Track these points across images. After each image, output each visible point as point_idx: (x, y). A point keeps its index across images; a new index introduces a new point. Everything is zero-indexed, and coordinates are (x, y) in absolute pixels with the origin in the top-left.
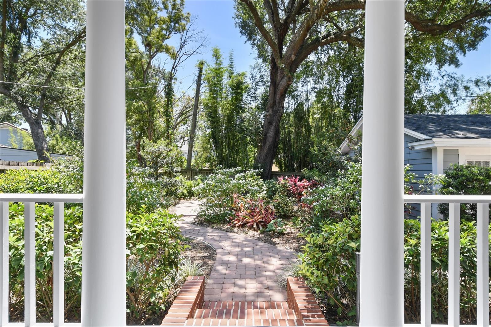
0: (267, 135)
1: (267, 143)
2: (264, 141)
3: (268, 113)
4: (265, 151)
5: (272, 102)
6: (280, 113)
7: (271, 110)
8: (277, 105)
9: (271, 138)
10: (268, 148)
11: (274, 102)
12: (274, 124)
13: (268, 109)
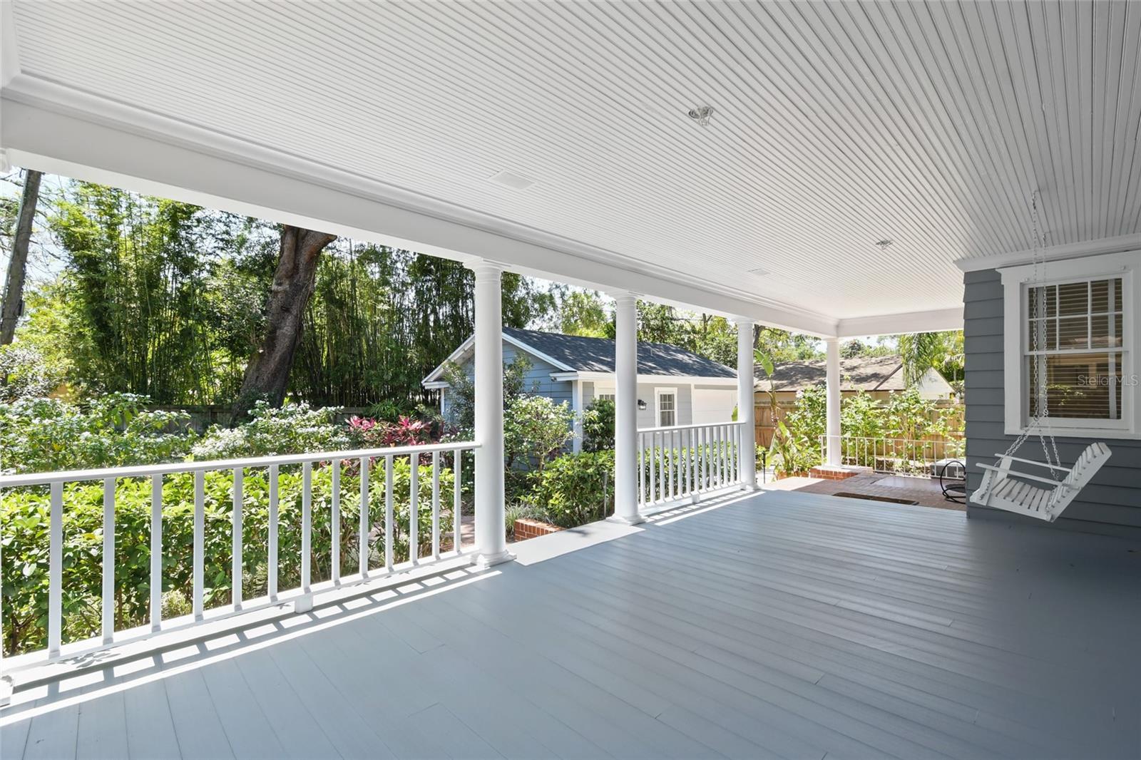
0: (278, 332)
1: (276, 350)
2: (271, 343)
3: (280, 288)
4: (272, 365)
5: (290, 266)
6: (307, 290)
7: (287, 282)
8: (302, 274)
9: (287, 340)
10: (280, 359)
11: (296, 268)
12: (294, 312)
13: (279, 278)
